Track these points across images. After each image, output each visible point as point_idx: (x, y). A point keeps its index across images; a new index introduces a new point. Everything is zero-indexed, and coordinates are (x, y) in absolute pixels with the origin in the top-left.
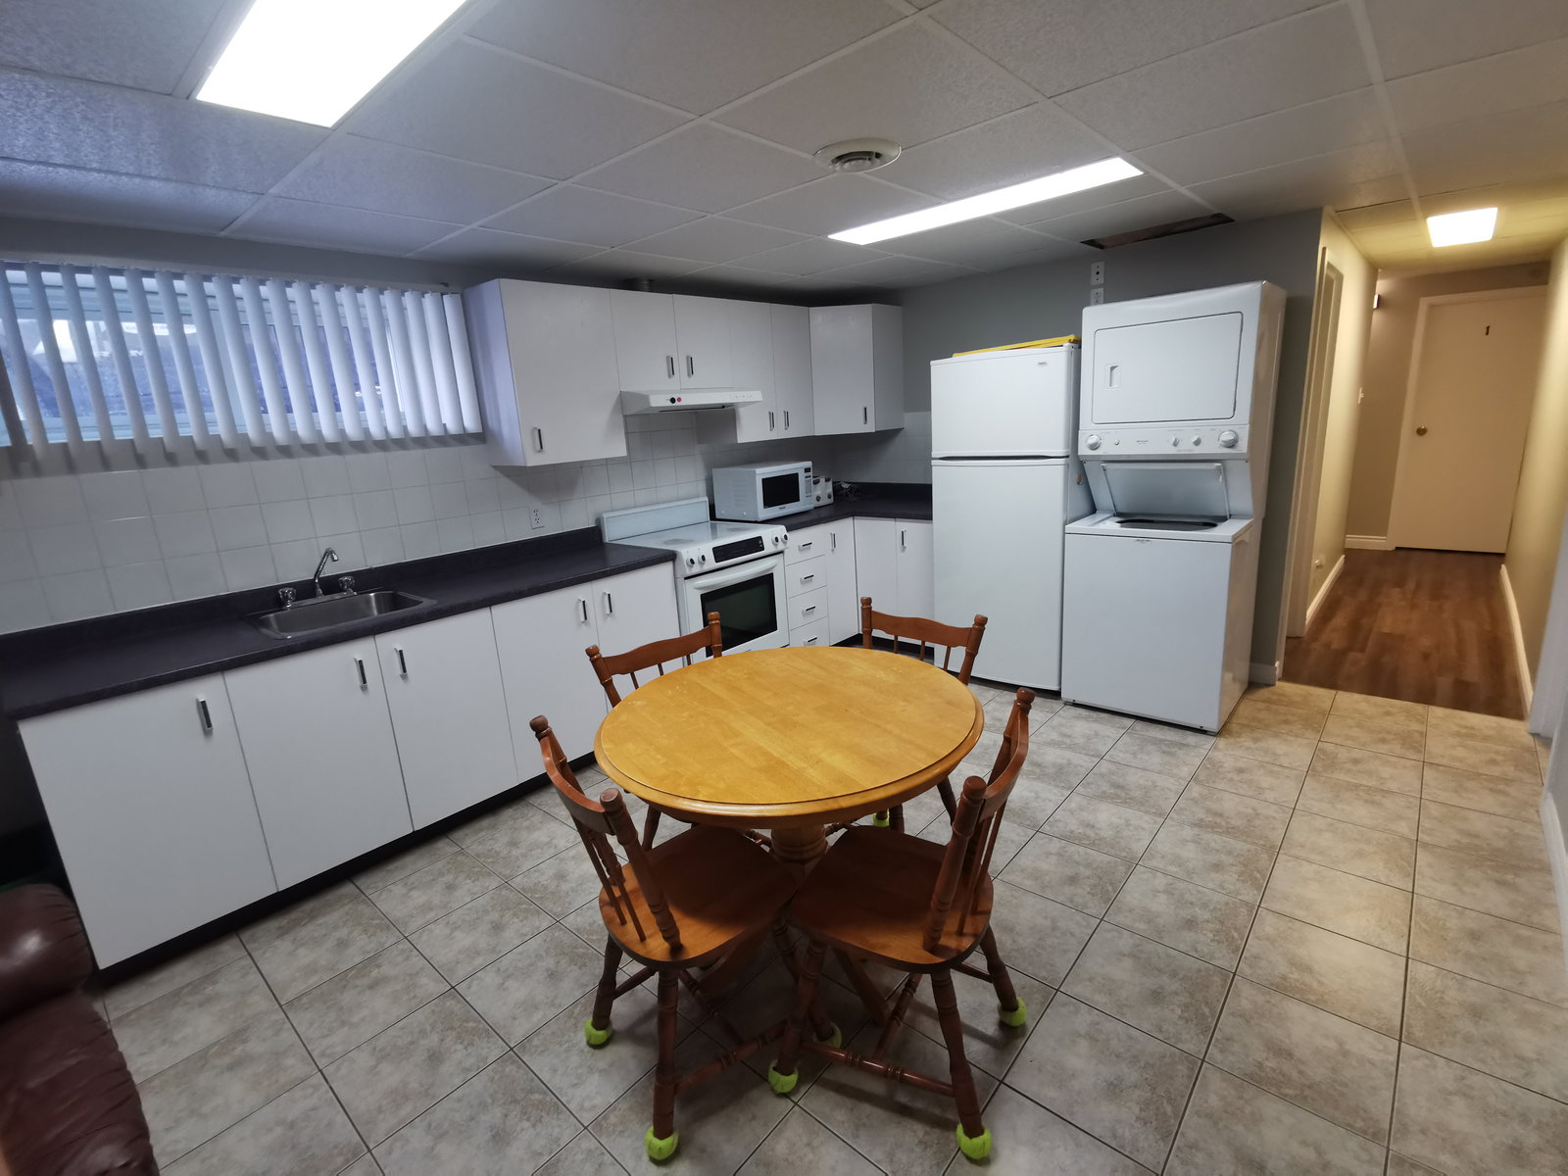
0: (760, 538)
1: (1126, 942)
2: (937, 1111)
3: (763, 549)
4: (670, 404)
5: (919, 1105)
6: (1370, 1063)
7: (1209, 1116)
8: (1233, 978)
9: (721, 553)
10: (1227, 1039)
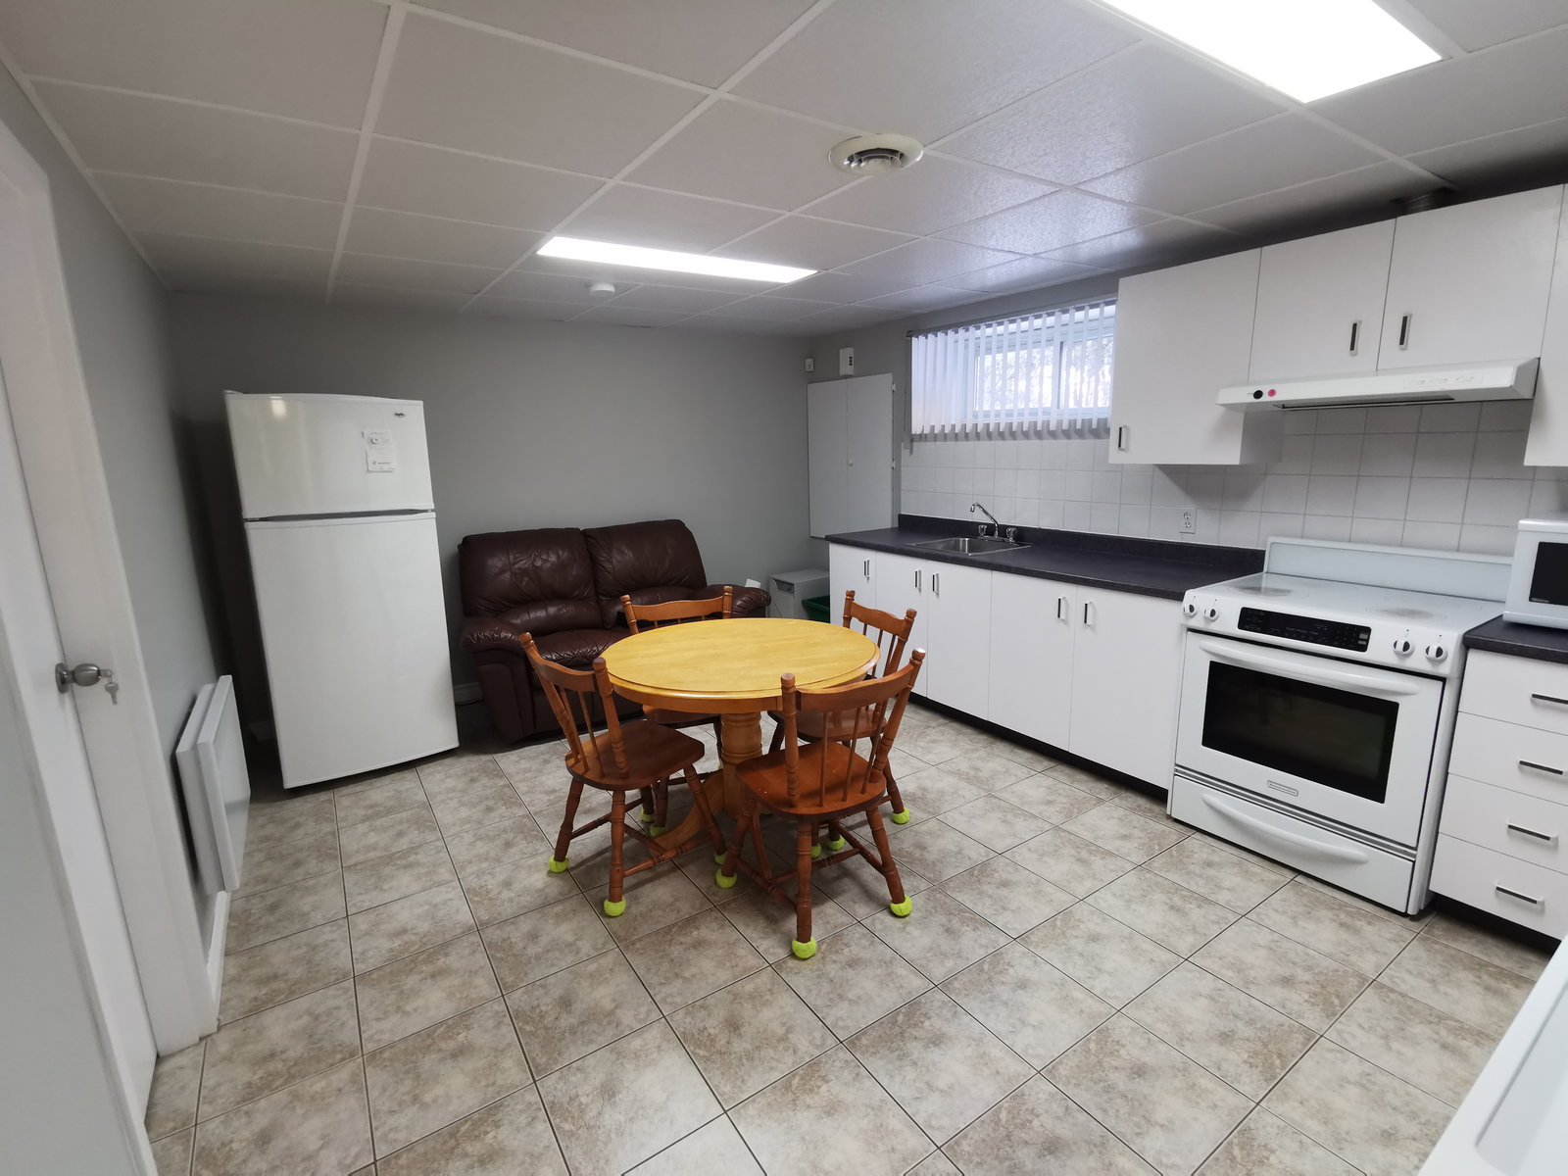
0: (1367, 630)
1: (627, 1018)
2: (589, 864)
3: (1363, 648)
4: (1252, 399)
5: (599, 859)
6: (394, 1111)
7: (476, 972)
8: (533, 1077)
9: (1251, 619)
10: (499, 1023)
